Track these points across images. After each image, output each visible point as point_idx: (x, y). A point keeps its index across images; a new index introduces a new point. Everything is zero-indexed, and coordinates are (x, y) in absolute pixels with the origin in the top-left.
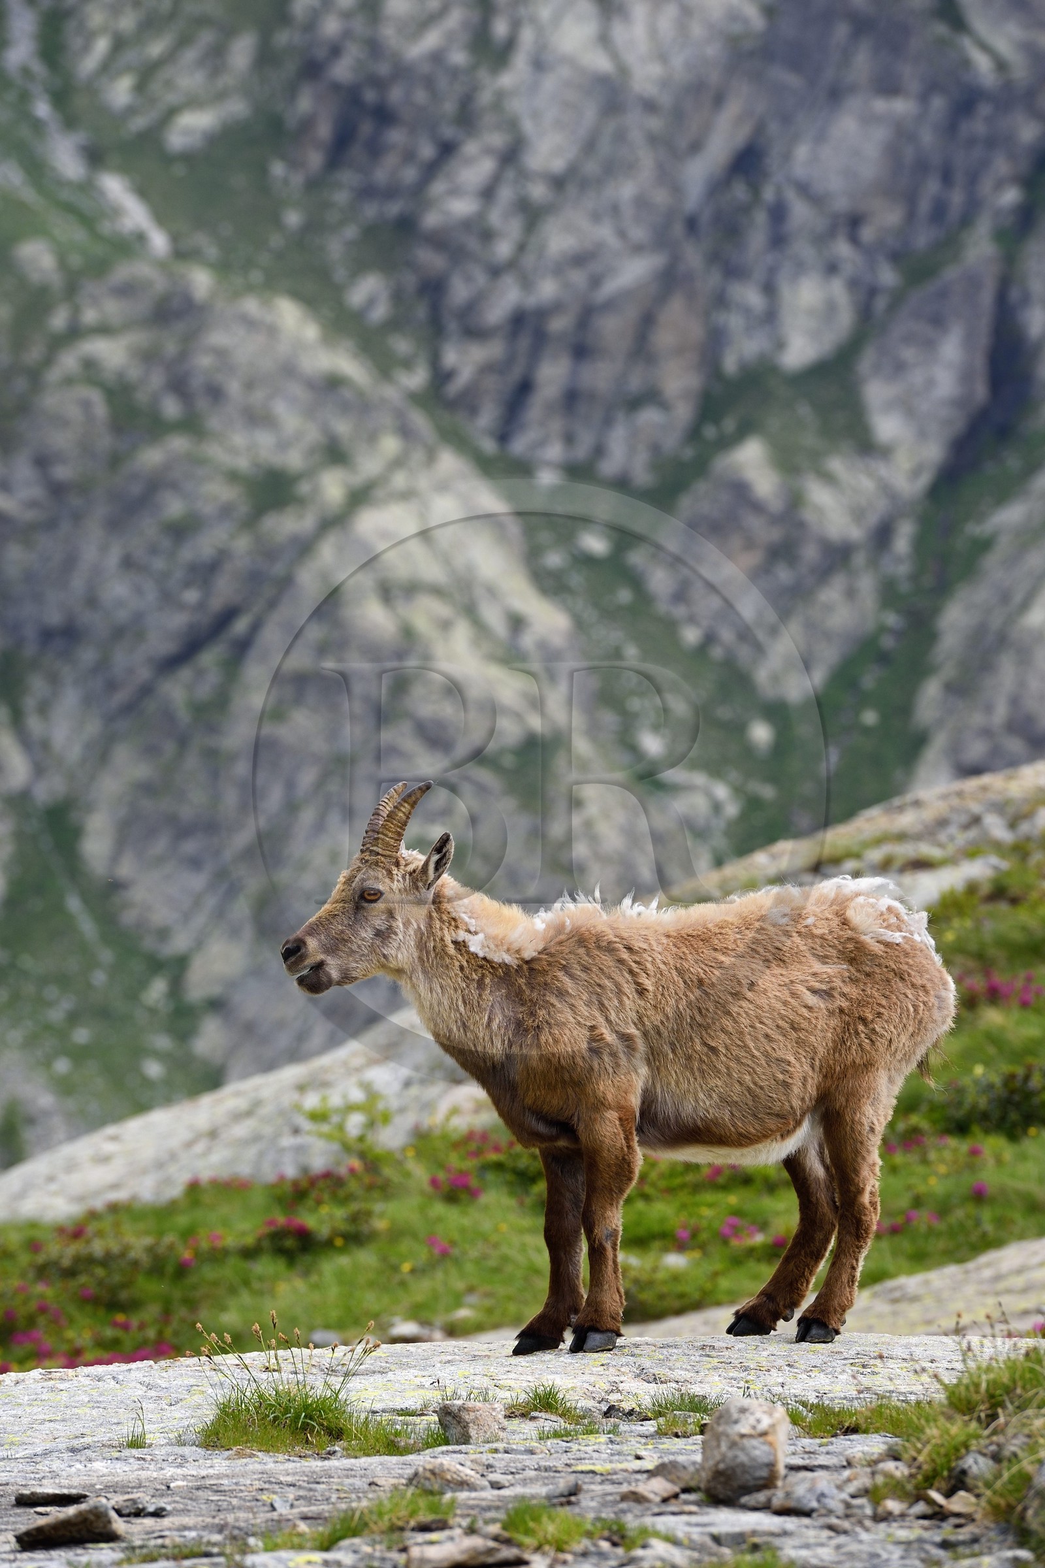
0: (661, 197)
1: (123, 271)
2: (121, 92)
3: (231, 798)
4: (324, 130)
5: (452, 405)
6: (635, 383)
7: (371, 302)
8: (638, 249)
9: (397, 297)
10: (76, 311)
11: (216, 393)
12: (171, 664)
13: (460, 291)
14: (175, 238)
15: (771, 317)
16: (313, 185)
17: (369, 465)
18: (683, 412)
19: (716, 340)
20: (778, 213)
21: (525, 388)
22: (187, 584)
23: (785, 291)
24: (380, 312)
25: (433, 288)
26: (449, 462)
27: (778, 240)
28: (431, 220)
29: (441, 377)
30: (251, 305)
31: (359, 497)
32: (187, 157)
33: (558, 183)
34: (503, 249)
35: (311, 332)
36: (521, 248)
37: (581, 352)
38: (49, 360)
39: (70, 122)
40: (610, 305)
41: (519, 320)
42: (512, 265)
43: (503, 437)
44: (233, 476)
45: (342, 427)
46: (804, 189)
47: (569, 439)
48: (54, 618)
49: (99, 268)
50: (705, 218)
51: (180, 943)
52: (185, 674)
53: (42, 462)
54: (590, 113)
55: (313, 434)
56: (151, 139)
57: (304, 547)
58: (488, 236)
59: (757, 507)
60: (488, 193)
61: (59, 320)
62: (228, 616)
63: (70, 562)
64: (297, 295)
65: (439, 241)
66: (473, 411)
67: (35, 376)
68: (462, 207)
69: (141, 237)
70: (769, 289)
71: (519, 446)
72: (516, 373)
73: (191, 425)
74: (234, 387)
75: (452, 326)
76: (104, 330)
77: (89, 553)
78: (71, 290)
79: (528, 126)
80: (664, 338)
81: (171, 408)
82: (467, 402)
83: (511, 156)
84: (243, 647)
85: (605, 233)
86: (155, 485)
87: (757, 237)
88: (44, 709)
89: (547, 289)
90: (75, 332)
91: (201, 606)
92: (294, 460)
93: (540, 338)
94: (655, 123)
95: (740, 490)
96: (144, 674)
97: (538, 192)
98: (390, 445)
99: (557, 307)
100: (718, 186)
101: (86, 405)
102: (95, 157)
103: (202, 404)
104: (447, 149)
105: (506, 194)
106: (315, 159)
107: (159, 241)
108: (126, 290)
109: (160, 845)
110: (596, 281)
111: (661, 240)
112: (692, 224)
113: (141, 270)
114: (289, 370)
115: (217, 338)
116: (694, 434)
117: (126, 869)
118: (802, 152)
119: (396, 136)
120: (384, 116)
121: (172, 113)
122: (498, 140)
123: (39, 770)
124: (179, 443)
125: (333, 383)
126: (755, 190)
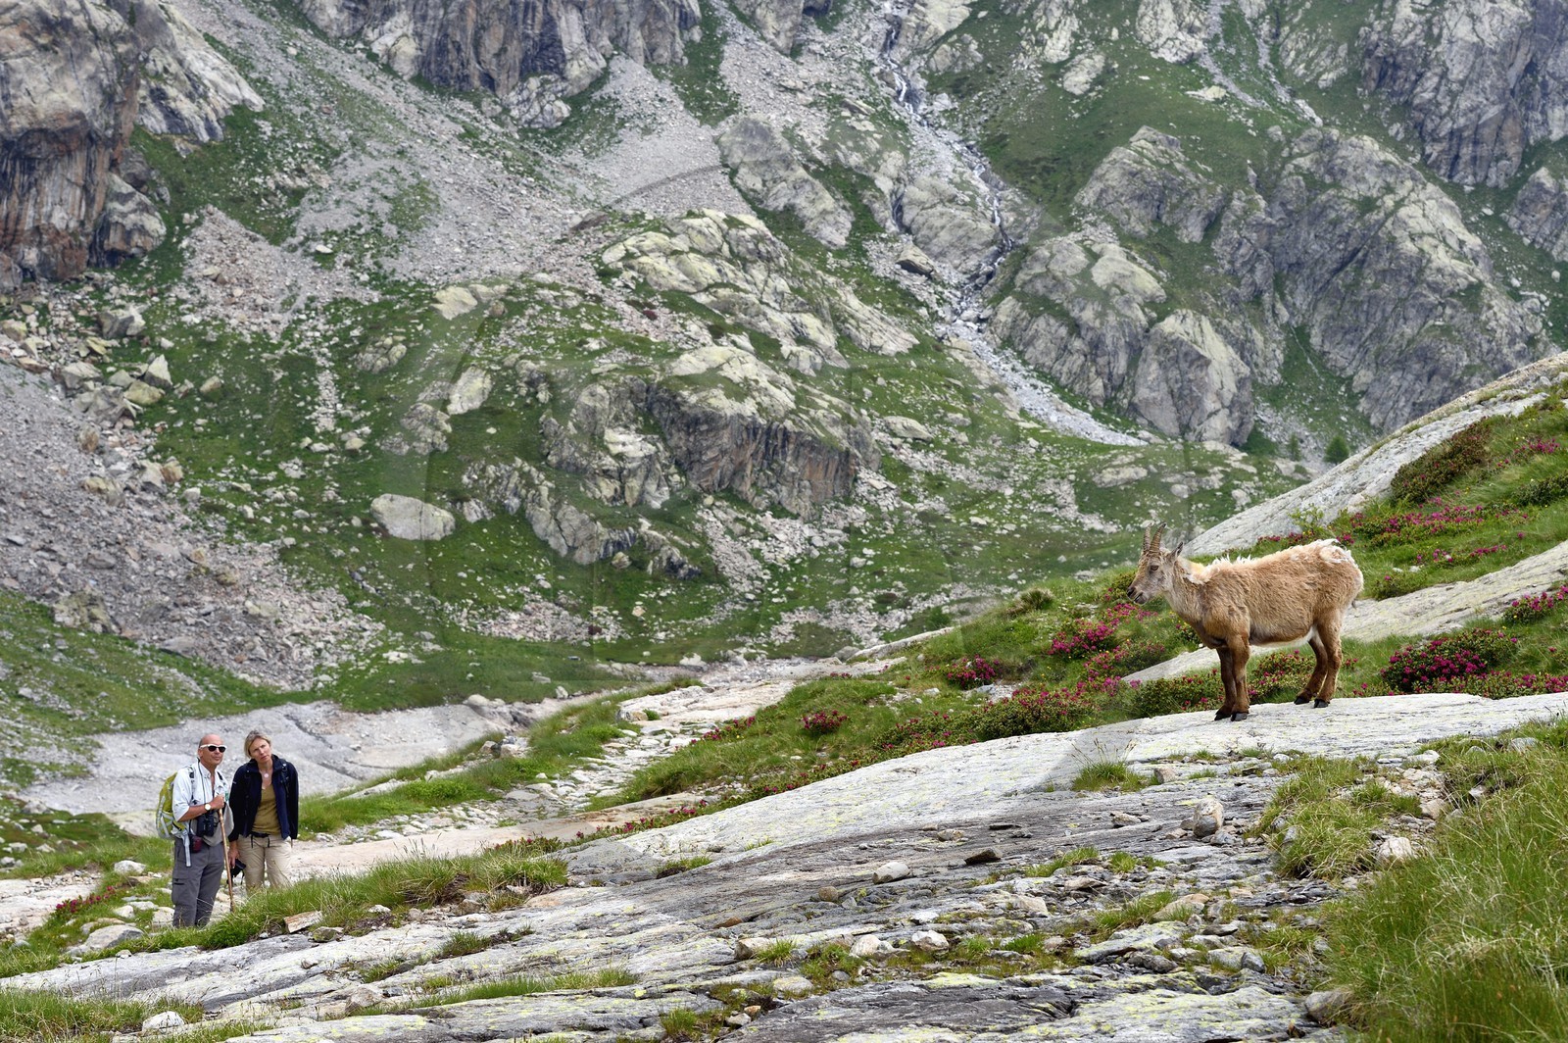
0: (1500, 84)
1: (1306, 133)
2: (1301, 70)
3: (1363, 318)
4: (1375, 74)
5: (1430, 167)
6: (1497, 152)
7: (1398, 133)
8: (1493, 103)
9: (1406, 130)
10: (1291, 149)
11: (1344, 172)
12: (1337, 271)
13: (1430, 126)
14: (1324, 119)
15: (1545, 122)
16: (1372, 94)
17: (1402, 192)
18: (1516, 160)
19: (1526, 132)
20: (1544, 85)
21: (1457, 157)
22: (1340, 242)
23: (1550, 112)
24: (1401, 136)
25: (1420, 126)
26: (1431, 187)
27: (1545, 95)
28: (1417, 101)
29: (1425, 157)
30: (1353, 139)
31: (1399, 204)
32: (1326, 90)
33: (1462, 83)
34: (1444, 109)
35: (1376, 146)
36: (1451, 107)
37: (1476, 143)
38: (1283, 168)
39: (1283, 83)
40: (1485, 124)
41: (1452, 133)
42: (1448, 113)
43: (1450, 177)
44: (1353, 201)
45: (1391, 180)
46: (1552, 75)
47: (1475, 175)
48: (1293, 260)
49: (1299, 133)
50: (1517, 88)
51: (1349, 372)
52: (1342, 275)
53: (1283, 204)
54: (1471, 57)
55: (1380, 183)
56: (1314, 84)
57: (1381, 224)
58: (1438, 104)
59: (1547, 192)
60: (1437, 89)
61: (1285, 153)
62: (1356, 251)
63: (1297, 238)
64: (1368, 134)
65: (1420, 109)
66: (1439, 168)
67: (1278, 174)
68: (1427, 96)
69: (1313, 119)
70: (1543, 113)
71: (1456, 179)
72: (1453, 153)
73: (1336, 185)
74: (1350, 170)
75: (1428, 139)
76: (1301, 155)
77: (1303, 235)
78: (1289, 142)
79: (1449, 64)
80: (1506, 134)
81: (1328, 180)
82: (1436, 165)
83: (1443, 76)
84: (1362, 262)
85: (1481, 99)
86: (1324, 208)
87: (1537, 95)
88: (1291, 293)
89: (1462, 121)
90: (1291, 157)
91: (1345, 249)
92: (1374, 193)
93: (1461, 138)
94: (1495, 58)
95: (1540, 186)
96: (1327, 276)
97: (1455, 87)
98: (1409, 184)
99: (1466, 127)
100: (1520, 78)
101: (1298, 181)
102: (1293, 94)
103: (1339, 177)
104: (1420, 75)
105: (1443, 89)
106: (1373, 85)
107: (1319, 120)
108: (1308, 140)
109: (1339, 337)
110: (1479, 117)
111: (1501, 99)
112: (1512, 92)
113: (1314, 131)
114: (1369, 161)
115: (1343, 153)
116: (1521, 167)
117: (1326, 348)
118: (1550, 62)
119: (1401, 73)
120: (1396, 67)
121: (1320, 74)
122: (1438, 70)
123: (1292, 315)
124: (1332, 192)
125: (1386, 163)
126: (1535, 78)
